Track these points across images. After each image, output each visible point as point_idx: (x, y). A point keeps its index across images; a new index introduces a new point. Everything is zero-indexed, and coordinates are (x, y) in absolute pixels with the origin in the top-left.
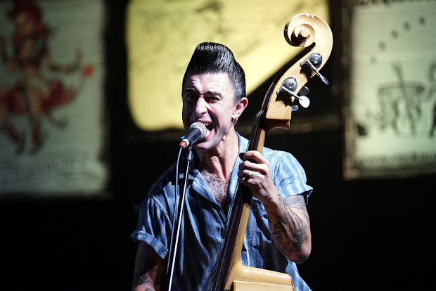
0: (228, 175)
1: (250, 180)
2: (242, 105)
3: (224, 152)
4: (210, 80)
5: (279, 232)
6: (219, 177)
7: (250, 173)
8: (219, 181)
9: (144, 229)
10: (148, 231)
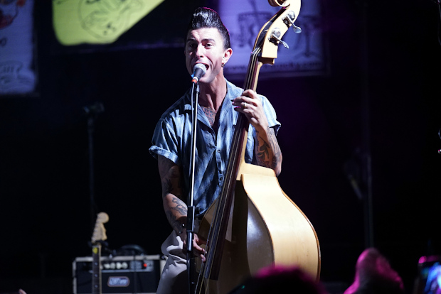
0: (218, 107)
1: (245, 110)
2: (228, 53)
3: (216, 90)
4: (205, 33)
5: (264, 153)
6: (212, 109)
7: (246, 104)
8: (211, 112)
9: (161, 146)
10: (165, 148)
